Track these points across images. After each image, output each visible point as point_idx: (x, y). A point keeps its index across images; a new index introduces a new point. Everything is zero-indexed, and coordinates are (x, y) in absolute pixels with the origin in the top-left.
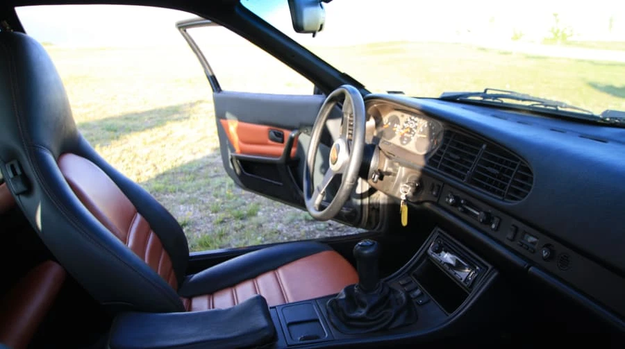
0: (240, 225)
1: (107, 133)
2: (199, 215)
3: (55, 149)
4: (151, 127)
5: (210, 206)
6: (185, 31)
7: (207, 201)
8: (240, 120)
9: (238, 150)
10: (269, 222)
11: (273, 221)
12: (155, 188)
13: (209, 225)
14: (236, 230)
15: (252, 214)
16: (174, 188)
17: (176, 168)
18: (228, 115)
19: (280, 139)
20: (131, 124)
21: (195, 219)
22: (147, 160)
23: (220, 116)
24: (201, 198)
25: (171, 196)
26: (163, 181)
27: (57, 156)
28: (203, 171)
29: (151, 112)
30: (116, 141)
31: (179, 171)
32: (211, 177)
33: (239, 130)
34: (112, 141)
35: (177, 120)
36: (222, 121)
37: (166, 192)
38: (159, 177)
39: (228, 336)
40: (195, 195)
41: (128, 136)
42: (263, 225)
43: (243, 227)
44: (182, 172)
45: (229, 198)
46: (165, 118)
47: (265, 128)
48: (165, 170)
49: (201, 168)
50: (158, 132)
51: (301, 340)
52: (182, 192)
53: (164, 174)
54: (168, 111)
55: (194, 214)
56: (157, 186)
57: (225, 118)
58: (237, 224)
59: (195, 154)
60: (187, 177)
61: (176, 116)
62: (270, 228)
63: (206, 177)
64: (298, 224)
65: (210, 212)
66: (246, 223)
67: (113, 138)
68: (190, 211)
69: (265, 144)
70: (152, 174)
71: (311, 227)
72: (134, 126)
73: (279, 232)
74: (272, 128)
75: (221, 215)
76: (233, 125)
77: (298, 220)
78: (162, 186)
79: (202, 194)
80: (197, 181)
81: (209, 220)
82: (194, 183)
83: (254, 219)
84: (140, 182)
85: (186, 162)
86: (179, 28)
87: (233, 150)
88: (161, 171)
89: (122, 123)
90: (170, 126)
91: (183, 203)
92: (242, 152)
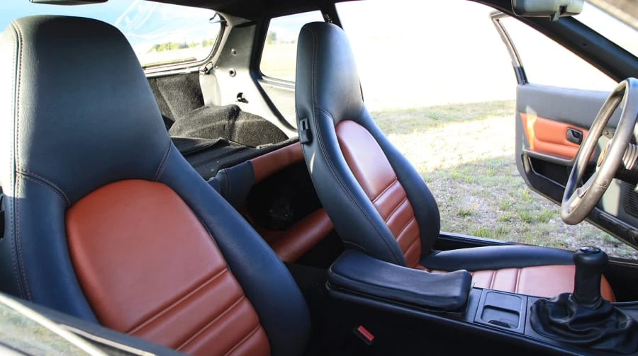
0: (524, 228)
1: (429, 120)
2: (485, 208)
3: (337, 116)
4: (470, 119)
5: (500, 202)
6: (498, 20)
7: (500, 198)
8: (539, 116)
9: (532, 147)
10: (559, 232)
11: (564, 233)
12: (452, 175)
13: (492, 220)
14: (518, 231)
15: (543, 220)
16: (471, 179)
17: (481, 161)
18: (528, 109)
19: (577, 140)
20: (453, 114)
21: (481, 212)
22: (455, 149)
23: (521, 110)
24: (494, 194)
25: (466, 186)
26: (463, 171)
27: (337, 121)
28: (508, 168)
29: (476, 105)
30: (432, 128)
31: (483, 164)
32: (513, 176)
33: (536, 125)
34: (429, 128)
35: (500, 115)
36: (522, 115)
37: (462, 181)
38: (460, 167)
39: (422, 293)
40: (489, 190)
41: (445, 124)
42: (551, 234)
43: (526, 230)
44: (485, 166)
45: (524, 199)
46: (488, 112)
47: (564, 126)
48: (469, 161)
49: (507, 165)
50: (476, 125)
51: (489, 322)
52: (478, 184)
53: (466, 165)
54: (493, 105)
55: (481, 207)
56: (455, 174)
57: (524, 112)
58: (521, 226)
59: (505, 151)
60: (488, 171)
61: (500, 111)
62: (557, 239)
63: (508, 175)
64: (594, 242)
65: (498, 208)
66: (533, 227)
67: (431, 126)
68: (479, 203)
69: (561, 143)
70: (456, 163)
71: (609, 249)
72: (455, 117)
73: (566, 245)
74: (572, 126)
75: (507, 214)
76: (531, 120)
77: (596, 238)
78: (459, 175)
79: (497, 189)
80: (496, 177)
81: (494, 216)
82: (492, 178)
83: (542, 225)
84: (442, 168)
85: (493, 157)
86: (492, 18)
87: (527, 146)
88: (464, 162)
89: (446, 112)
90: (490, 119)
91: (474, 195)
92: (536, 149)
